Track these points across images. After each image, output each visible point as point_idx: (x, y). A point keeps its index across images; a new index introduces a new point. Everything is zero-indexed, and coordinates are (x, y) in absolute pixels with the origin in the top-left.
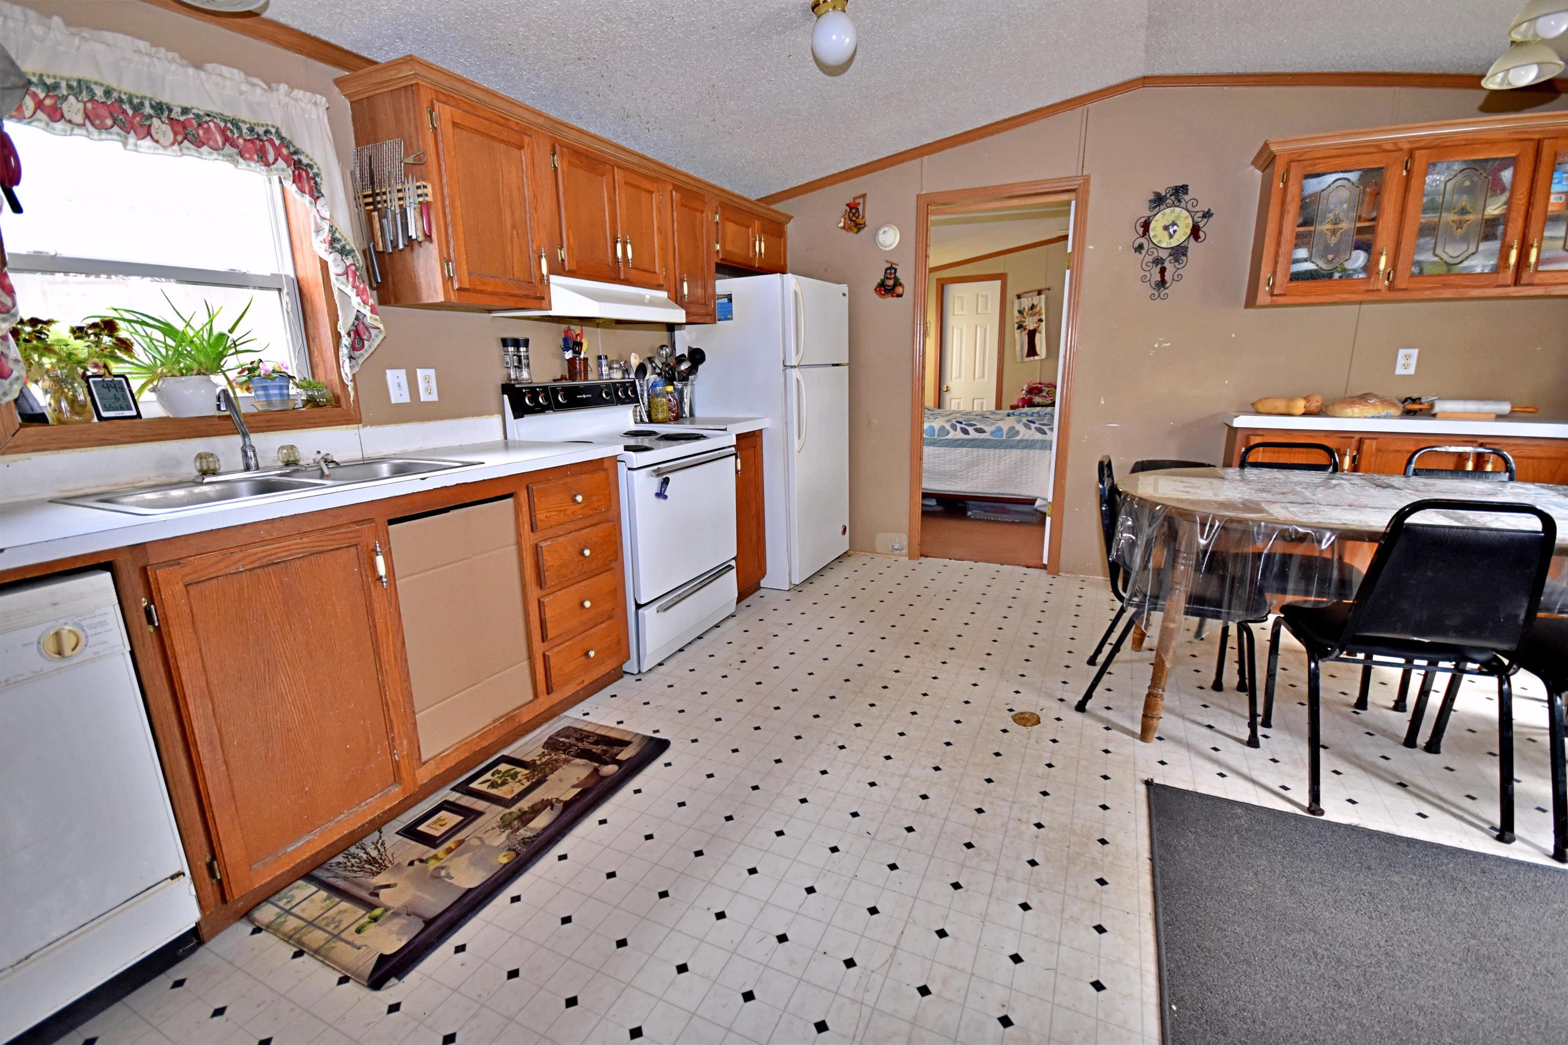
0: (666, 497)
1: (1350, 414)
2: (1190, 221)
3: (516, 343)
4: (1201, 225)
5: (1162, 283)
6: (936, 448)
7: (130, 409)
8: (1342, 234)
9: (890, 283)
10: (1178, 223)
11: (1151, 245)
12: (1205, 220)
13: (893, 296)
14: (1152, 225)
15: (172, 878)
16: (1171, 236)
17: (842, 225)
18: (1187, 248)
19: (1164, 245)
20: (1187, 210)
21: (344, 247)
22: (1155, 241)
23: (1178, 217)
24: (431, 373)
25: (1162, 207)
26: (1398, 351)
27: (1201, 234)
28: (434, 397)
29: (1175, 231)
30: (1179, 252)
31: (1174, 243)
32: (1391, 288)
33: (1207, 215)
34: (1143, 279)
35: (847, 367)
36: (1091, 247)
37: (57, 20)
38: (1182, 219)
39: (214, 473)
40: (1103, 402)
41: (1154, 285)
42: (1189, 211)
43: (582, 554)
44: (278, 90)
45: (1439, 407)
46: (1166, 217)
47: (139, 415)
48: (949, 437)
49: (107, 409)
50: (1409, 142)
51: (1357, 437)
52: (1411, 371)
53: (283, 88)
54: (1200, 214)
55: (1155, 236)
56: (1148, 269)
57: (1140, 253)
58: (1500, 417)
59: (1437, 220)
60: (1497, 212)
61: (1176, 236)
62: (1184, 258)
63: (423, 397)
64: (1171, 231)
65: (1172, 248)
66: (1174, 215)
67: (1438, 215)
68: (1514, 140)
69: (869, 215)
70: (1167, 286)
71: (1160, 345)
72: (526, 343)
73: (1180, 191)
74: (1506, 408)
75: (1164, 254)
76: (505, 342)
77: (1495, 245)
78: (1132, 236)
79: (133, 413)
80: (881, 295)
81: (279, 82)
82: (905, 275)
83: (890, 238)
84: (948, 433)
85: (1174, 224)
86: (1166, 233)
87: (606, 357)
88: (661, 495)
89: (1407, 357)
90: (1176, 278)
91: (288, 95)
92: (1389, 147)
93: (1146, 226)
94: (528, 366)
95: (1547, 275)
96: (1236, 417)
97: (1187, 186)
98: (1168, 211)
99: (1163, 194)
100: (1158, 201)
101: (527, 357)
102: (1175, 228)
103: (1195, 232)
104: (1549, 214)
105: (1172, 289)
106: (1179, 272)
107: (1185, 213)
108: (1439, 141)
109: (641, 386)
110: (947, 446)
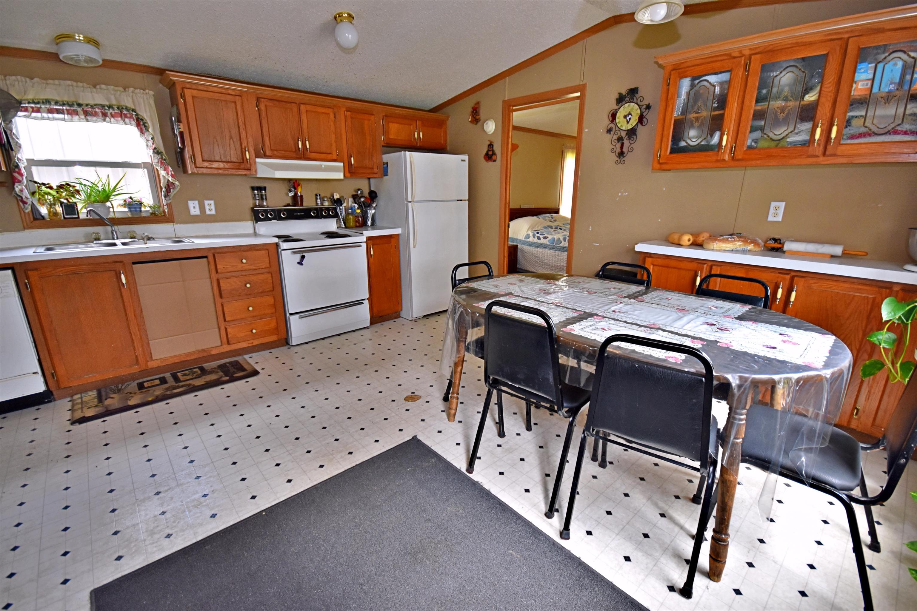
0: (302, 264)
1: (712, 248)
2: (639, 111)
3: (260, 189)
4: (644, 114)
5: (621, 154)
6: (554, 251)
7: (75, 215)
8: (702, 120)
9: (490, 153)
10: (632, 113)
11: (617, 129)
12: (647, 110)
13: (491, 161)
14: (618, 115)
15: (34, 373)
16: (628, 122)
17: (470, 120)
18: (636, 130)
19: (624, 128)
20: (637, 104)
21: (158, 151)
22: (619, 126)
23: (632, 109)
24: (212, 202)
25: (624, 103)
26: (770, 204)
27: (644, 119)
28: (213, 212)
29: (630, 119)
30: (632, 133)
31: (630, 127)
32: (733, 158)
33: (648, 107)
34: (612, 151)
35: (468, 202)
36: (587, 130)
37: (36, 80)
38: (634, 110)
39: (99, 240)
40: (591, 229)
41: (617, 154)
42: (639, 105)
43: (246, 285)
44: (128, 91)
45: (788, 246)
46: (625, 109)
47: (78, 217)
48: (562, 245)
49: (67, 215)
50: (750, 49)
51: (710, 264)
52: (779, 218)
53: (131, 89)
54: (644, 107)
55: (619, 122)
56: (615, 144)
57: (610, 134)
58: (833, 258)
59: (766, 106)
60: (813, 99)
61: (631, 121)
62: (635, 137)
63: (208, 212)
64: (628, 118)
65: (628, 130)
66: (630, 108)
67: (767, 103)
68: (825, 41)
69: (482, 114)
70: (625, 155)
71: (622, 194)
72: (265, 189)
73: (633, 92)
74: (838, 250)
75: (623, 134)
76: (253, 189)
77: (808, 125)
78: (606, 122)
79: (76, 216)
80: (487, 160)
81: (128, 88)
82: (497, 148)
83: (490, 127)
84: (561, 242)
85: (630, 114)
86: (625, 120)
87: (320, 195)
88: (300, 263)
89: (777, 208)
90: (630, 150)
91: (133, 92)
92: (736, 54)
93: (614, 116)
94: (266, 199)
95: (848, 147)
96: (637, 244)
97: (638, 88)
98: (627, 105)
99: (624, 93)
100: (621, 100)
101: (266, 195)
102: (630, 116)
103: (641, 119)
104: (852, 98)
105: (628, 158)
106: (632, 146)
107: (636, 105)
108: (771, 47)
109: (340, 209)
110: (560, 250)
